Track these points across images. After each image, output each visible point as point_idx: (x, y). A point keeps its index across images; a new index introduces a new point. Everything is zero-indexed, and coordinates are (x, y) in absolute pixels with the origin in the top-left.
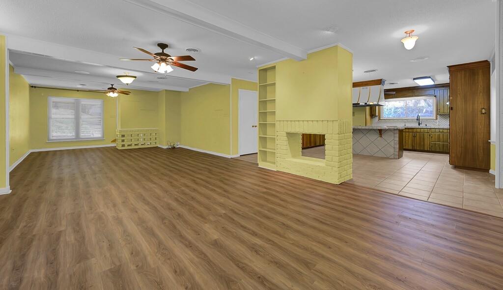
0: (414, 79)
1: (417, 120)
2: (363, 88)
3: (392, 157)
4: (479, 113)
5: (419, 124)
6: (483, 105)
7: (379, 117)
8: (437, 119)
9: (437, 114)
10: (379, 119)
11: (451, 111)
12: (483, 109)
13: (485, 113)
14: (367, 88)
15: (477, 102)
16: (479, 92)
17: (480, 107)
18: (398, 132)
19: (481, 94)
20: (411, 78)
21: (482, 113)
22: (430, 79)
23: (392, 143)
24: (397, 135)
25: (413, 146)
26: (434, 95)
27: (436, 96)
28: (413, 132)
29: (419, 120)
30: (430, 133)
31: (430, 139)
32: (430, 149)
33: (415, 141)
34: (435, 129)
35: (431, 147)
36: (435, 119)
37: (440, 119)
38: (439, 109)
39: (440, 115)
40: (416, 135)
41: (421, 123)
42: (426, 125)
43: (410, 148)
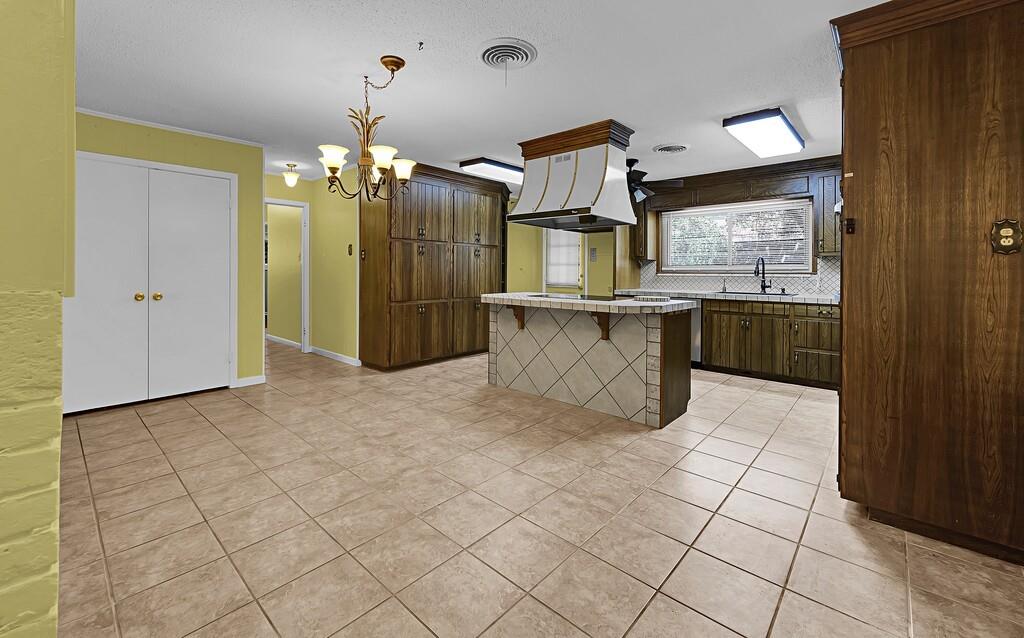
0: (727, 122)
1: (757, 273)
2: (558, 160)
3: (640, 418)
4: (984, 247)
5: (764, 287)
6: (1003, 201)
7: (658, 265)
8: (815, 271)
9: (816, 255)
10: (658, 270)
11: (846, 236)
12: (1007, 224)
13: (1015, 248)
14: (568, 158)
15: (975, 187)
16: (983, 134)
17: (990, 218)
18: (657, 322)
19: (995, 149)
20: (714, 120)
21: (998, 249)
22: (778, 119)
23: (640, 366)
24: (656, 336)
25: (740, 360)
26: (808, 194)
27: (812, 197)
28: (743, 314)
29: (763, 273)
30: (792, 318)
31: (792, 338)
32: (790, 371)
33: (748, 342)
34: (807, 304)
35: (793, 364)
36: (811, 271)
37: (826, 273)
38: (821, 238)
39: (825, 258)
40: (751, 322)
41: (768, 284)
42: (783, 290)
43: (733, 364)
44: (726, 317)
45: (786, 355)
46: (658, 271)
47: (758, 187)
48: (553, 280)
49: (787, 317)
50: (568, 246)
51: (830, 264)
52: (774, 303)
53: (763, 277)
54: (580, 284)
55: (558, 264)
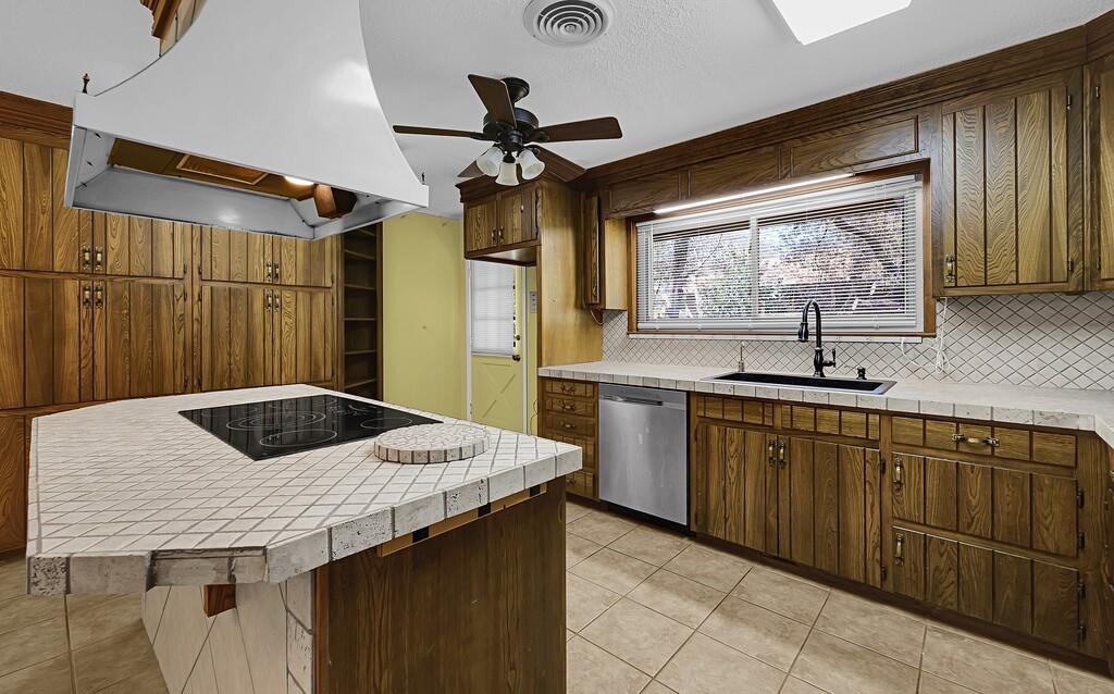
1: (803, 335)
5: (819, 365)
7: (630, 318)
8: (930, 330)
9: (935, 295)
10: (630, 328)
25: (766, 533)
26: (916, 157)
27: (927, 162)
28: (772, 429)
29: (819, 335)
30: (885, 448)
31: (887, 494)
32: (884, 577)
33: (784, 495)
34: (925, 418)
35: (889, 561)
36: (920, 329)
37: (956, 334)
38: (949, 254)
39: (954, 300)
40: (788, 447)
41: (828, 358)
42: (862, 372)
43: (752, 540)
44: (735, 433)
45: (873, 537)
46: (630, 330)
47: (806, 153)
48: (480, 344)
49: (875, 443)
50: (499, 287)
51: (965, 313)
52: (841, 409)
53: (819, 343)
54: (516, 351)
55: (486, 319)
